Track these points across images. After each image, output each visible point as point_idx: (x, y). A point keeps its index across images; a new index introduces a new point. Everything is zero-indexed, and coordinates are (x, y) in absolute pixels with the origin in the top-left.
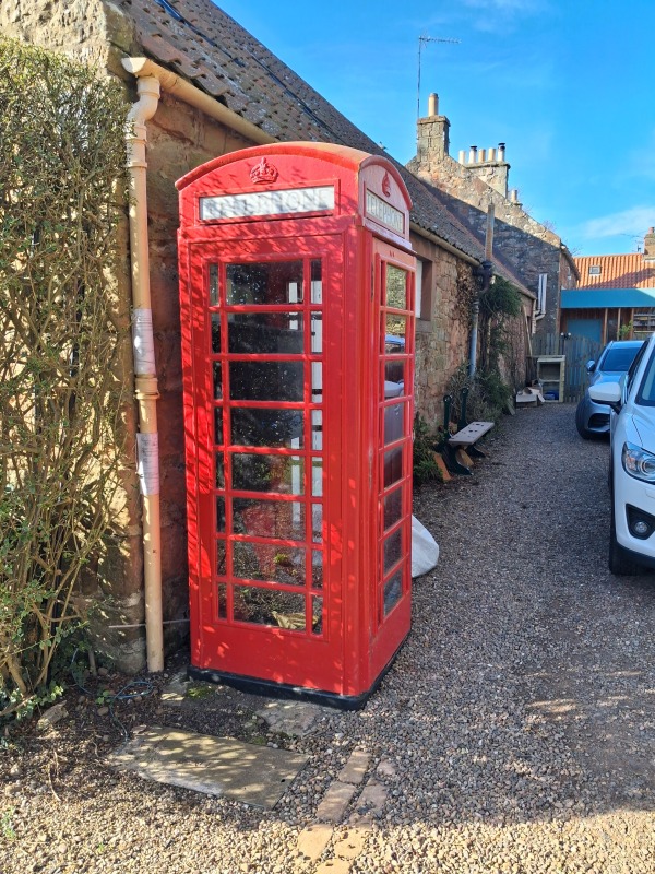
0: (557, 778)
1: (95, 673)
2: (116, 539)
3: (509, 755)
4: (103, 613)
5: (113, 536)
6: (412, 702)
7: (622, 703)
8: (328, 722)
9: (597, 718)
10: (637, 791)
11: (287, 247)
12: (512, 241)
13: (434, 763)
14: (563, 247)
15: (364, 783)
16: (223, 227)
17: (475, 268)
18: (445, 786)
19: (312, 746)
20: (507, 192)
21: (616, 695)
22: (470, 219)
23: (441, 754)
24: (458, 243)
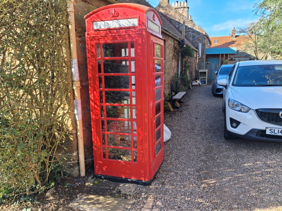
0: (212, 203)
1: (63, 178)
2: (68, 135)
3: (196, 197)
4: (65, 158)
5: (67, 133)
6: (166, 182)
7: (230, 179)
8: (140, 190)
9: (223, 184)
10: (236, 206)
11: (122, 38)
12: (190, 33)
13: (174, 201)
14: (206, 34)
15: (152, 208)
16: (101, 32)
17: (179, 42)
18: (177, 208)
19: (135, 197)
20: (188, 16)
21: (228, 177)
22: (177, 25)
23: (176, 198)
24: (174, 34)
